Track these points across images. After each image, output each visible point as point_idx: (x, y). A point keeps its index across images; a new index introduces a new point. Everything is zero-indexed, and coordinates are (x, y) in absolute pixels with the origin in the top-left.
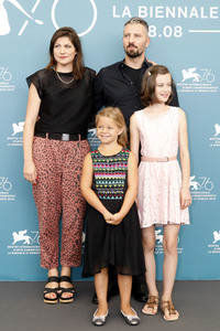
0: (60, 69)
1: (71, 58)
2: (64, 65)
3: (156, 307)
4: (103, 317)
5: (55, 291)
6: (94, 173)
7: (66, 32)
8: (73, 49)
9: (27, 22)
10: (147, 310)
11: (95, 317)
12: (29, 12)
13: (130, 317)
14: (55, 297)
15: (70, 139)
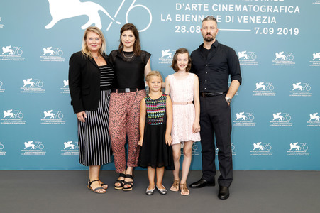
0: (125, 50)
1: (133, 43)
2: (128, 47)
3: (178, 187)
4: (152, 190)
5: (121, 182)
6: (147, 110)
7: (130, 27)
8: (133, 38)
9: (111, 23)
10: (173, 189)
11: (148, 190)
12: (113, 17)
13: (161, 190)
14: (120, 185)
15: (131, 91)
